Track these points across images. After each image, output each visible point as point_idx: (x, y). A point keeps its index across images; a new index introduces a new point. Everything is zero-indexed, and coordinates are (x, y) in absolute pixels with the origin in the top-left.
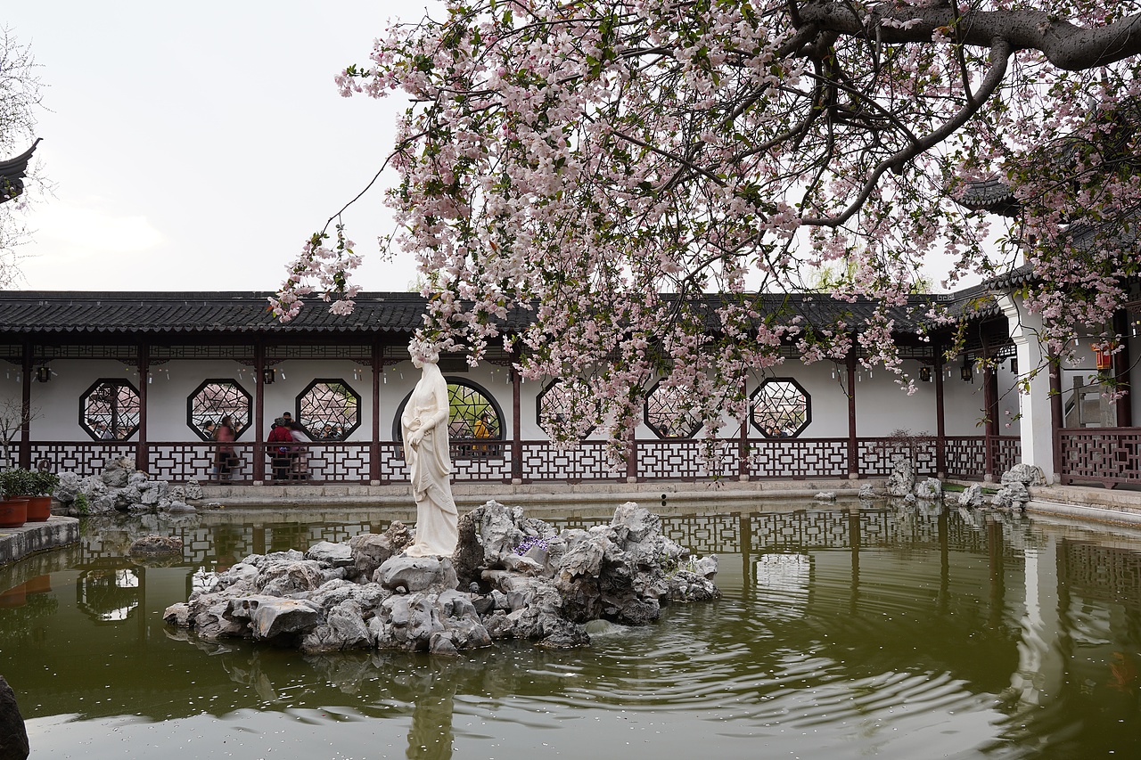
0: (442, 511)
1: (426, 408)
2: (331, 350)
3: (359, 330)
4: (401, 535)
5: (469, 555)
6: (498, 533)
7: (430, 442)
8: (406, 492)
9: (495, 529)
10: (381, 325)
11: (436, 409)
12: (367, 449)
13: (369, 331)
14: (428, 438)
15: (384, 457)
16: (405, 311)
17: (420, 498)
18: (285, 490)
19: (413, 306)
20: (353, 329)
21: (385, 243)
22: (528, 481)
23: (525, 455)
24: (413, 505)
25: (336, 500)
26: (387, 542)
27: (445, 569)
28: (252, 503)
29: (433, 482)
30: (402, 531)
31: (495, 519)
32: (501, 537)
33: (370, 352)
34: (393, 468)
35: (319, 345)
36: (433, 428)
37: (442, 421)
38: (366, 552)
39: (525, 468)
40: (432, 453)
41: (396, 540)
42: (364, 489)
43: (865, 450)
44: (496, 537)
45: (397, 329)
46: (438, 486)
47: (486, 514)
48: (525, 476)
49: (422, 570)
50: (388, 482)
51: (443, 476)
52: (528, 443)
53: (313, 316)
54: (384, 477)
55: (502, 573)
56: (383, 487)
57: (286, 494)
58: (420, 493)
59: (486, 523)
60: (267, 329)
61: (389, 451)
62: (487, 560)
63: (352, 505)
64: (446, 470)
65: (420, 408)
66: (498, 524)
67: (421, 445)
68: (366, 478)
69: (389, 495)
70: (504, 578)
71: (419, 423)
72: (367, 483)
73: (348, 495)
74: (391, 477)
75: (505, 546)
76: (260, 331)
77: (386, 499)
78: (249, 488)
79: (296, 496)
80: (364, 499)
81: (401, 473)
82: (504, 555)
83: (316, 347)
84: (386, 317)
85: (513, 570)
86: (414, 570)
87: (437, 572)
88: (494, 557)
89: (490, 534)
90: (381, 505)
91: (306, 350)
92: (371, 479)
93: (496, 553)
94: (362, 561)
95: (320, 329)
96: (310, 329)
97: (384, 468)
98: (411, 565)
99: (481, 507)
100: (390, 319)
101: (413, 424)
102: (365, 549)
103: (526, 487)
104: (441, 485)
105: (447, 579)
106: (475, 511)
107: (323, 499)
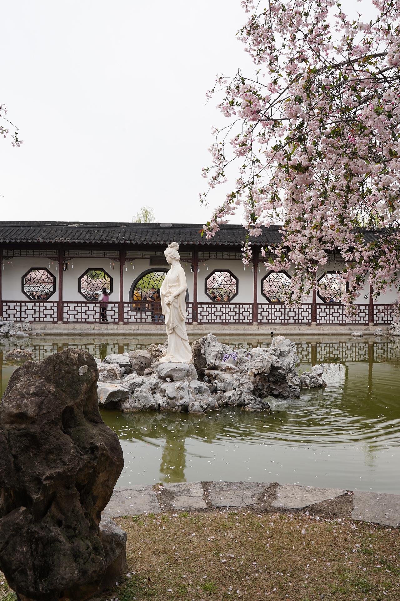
0: (181, 339)
1: (174, 285)
2: (98, 253)
3: (113, 243)
4: (156, 351)
5: (198, 362)
6: (214, 351)
7: (177, 303)
8: (137, 328)
9: (212, 349)
10: (125, 240)
11: (179, 285)
12: (117, 305)
13: (119, 243)
14: (176, 300)
15: (126, 310)
16: (137, 233)
17: (170, 332)
18: (74, 327)
19: (141, 230)
20: (111, 242)
21: (203, 197)
22: (201, 324)
23: (200, 310)
24: (165, 335)
25: (101, 332)
26: (149, 355)
27: (192, 370)
28: (57, 333)
29: (178, 323)
30: (157, 349)
31: (212, 344)
32: (215, 353)
33: (119, 254)
34: (130, 316)
35: (92, 250)
36: (178, 295)
37: (183, 292)
38: (138, 360)
39: (200, 317)
40: (177, 309)
41: (154, 353)
42: (115, 326)
43: (377, 311)
44: (213, 353)
45: (134, 242)
46: (180, 326)
47: (207, 341)
48: (199, 321)
49: (181, 370)
50: (128, 323)
51: (182, 320)
52: (201, 304)
53: (88, 235)
54: (126, 320)
55: (216, 372)
56: (125, 326)
57: (75, 329)
58: (171, 329)
59: (207, 346)
60: (65, 241)
61: (128, 307)
62: (208, 365)
63: (109, 335)
64: (185, 317)
65: (170, 285)
66: (214, 346)
67: (172, 304)
68: (116, 320)
69: (129, 330)
70: (218, 374)
71: (170, 292)
72: (117, 323)
73: (107, 329)
74: (130, 320)
75: (218, 358)
76: (62, 242)
77: (127, 332)
78: (55, 325)
79: (80, 330)
80: (116, 332)
81: (135, 318)
82: (218, 363)
83: (90, 251)
84: (127, 236)
85: (222, 370)
86: (176, 370)
87: (188, 371)
88: (212, 363)
89: (210, 351)
90: (124, 335)
91: (85, 253)
92: (119, 321)
93: (213, 361)
94: (136, 364)
95: (93, 242)
96: (88, 242)
97: (126, 316)
98: (175, 367)
99: (205, 337)
100: (130, 237)
101: (168, 293)
102: (138, 358)
103: (200, 327)
104: (181, 325)
105: (193, 375)
106: (201, 339)
107: (94, 332)
